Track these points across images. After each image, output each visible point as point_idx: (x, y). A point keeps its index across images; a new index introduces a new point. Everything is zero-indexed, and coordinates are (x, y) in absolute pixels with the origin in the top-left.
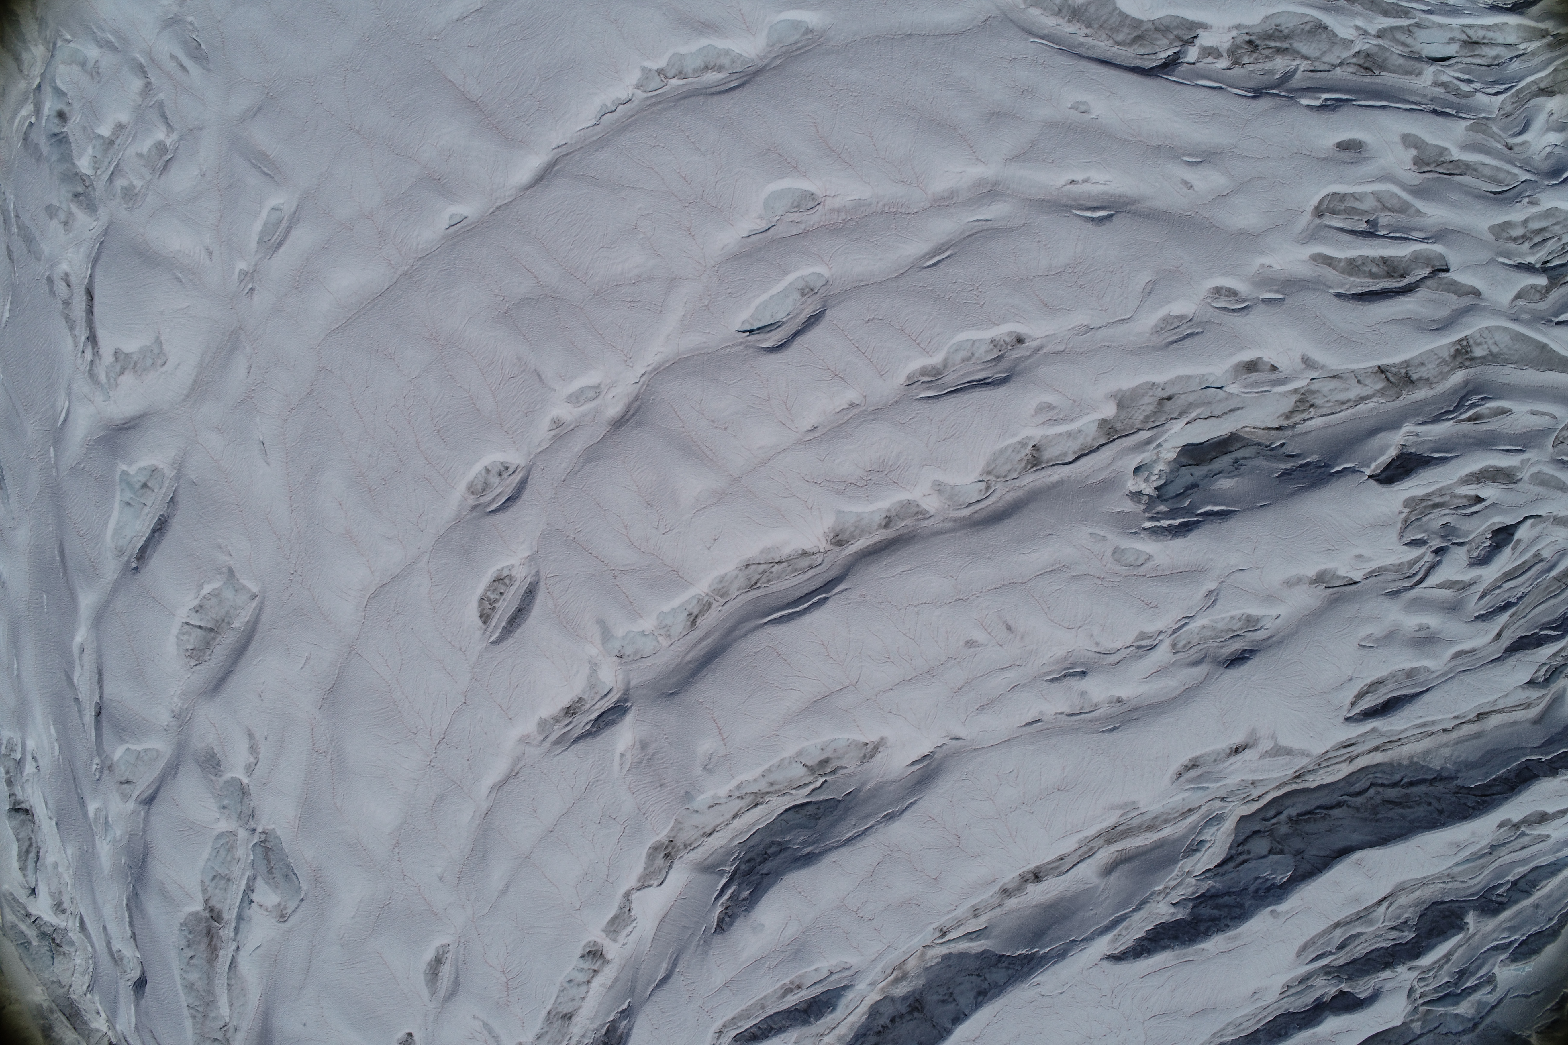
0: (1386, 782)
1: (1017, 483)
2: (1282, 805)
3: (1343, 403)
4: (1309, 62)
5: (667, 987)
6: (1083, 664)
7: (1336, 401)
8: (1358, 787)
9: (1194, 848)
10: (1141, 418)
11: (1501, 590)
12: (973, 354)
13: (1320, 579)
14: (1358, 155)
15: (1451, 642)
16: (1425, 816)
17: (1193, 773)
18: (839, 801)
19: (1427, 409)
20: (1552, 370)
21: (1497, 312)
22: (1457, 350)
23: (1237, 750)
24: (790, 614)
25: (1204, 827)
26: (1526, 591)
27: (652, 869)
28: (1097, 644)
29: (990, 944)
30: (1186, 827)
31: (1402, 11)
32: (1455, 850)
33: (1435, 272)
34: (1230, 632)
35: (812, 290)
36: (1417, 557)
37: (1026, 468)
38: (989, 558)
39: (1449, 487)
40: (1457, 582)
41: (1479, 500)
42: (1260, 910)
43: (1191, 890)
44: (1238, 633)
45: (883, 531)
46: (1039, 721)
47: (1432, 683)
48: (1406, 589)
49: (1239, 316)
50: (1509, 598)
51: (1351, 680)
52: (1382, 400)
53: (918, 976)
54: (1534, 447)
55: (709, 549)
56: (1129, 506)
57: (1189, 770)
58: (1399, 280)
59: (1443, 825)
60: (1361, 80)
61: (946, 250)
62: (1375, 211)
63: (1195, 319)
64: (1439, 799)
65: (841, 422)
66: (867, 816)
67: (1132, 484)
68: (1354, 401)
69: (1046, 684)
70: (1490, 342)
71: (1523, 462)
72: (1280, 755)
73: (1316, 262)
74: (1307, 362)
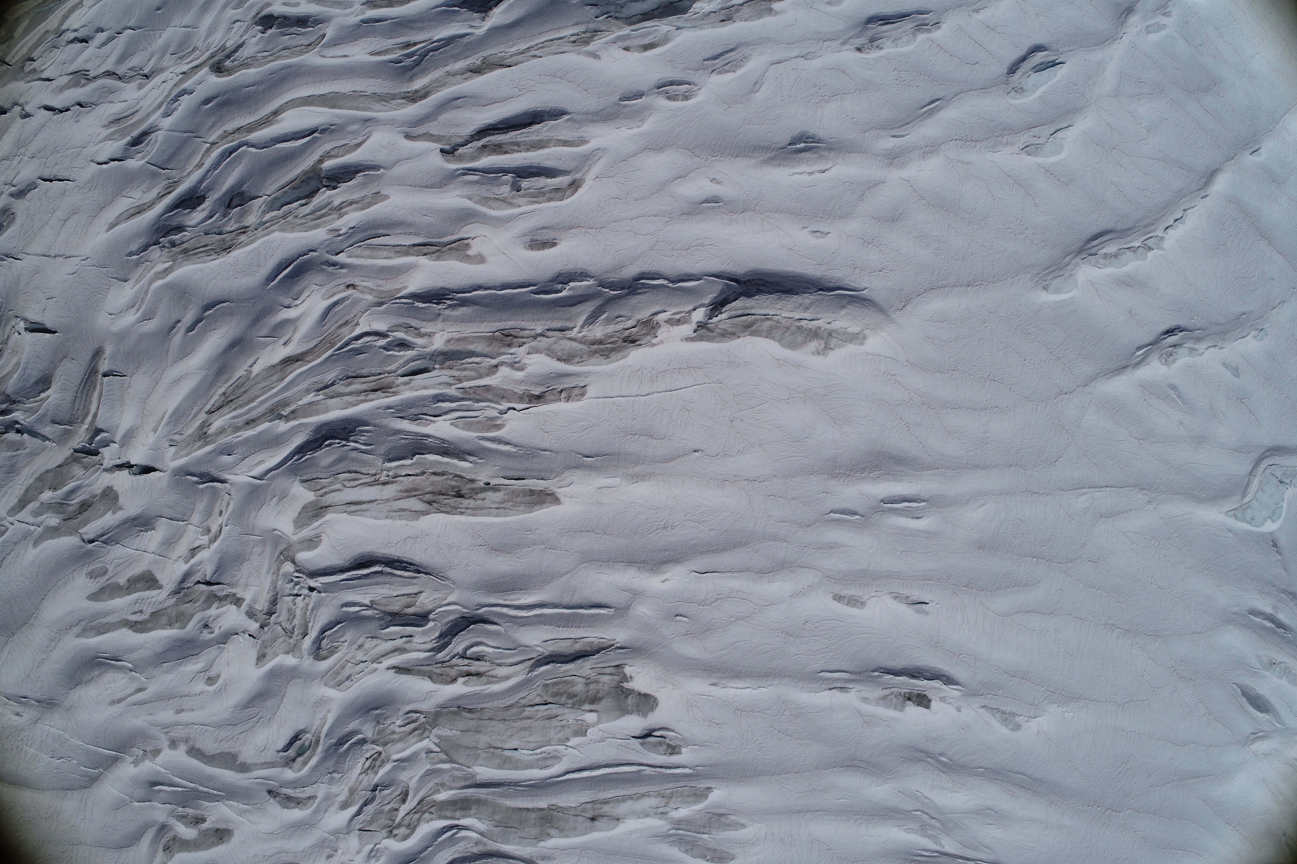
4: (568, 336)
14: (535, 238)
20: (320, 95)
21: (390, 122)
31: (470, 394)
33: (454, 149)
35: (1015, 91)
49: (667, 78)
52: (503, 54)
54: (349, 27)
58: (489, 143)
60: (517, 323)
61: (925, 112)
62: (513, 197)
63: (710, 72)
71: (361, 14)
73: (582, 140)
74: (594, 56)
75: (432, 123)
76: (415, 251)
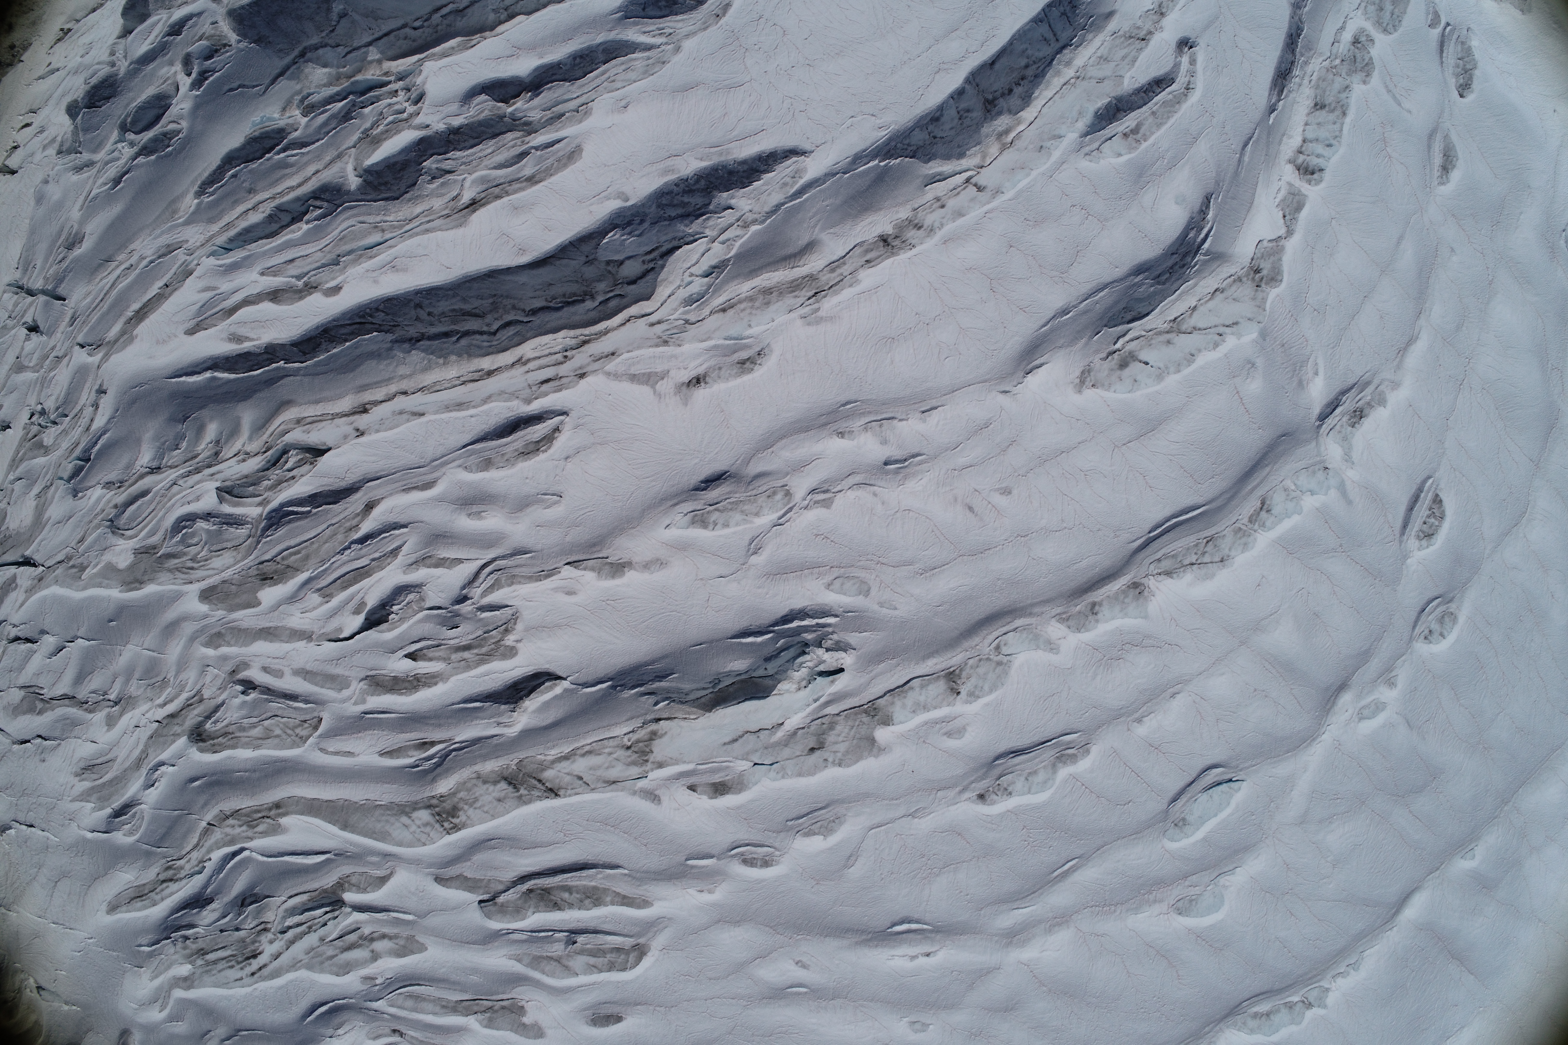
0: (478, 337)
1: (968, 654)
2: (600, 311)
3: (590, 752)
5: (1244, 139)
6: (887, 473)
7: (600, 754)
8: (511, 331)
9: (716, 270)
10: (839, 728)
11: (371, 557)
12: (1027, 779)
13: (619, 568)
14: (597, 1012)
15: (440, 500)
16: (439, 301)
17: (744, 355)
18: (1106, 326)
19: (483, 751)
20: (326, 801)
21: (415, 863)
22: (453, 817)
23: (698, 381)
24: (1181, 515)
25: (706, 292)
26: (338, 557)
27: (1272, 258)
28: (875, 495)
29: (924, 169)
30: (725, 292)
32: (397, 262)
33: (493, 899)
34: (721, 508)
35: (1176, 825)
36: (492, 592)
37: (961, 670)
38: (999, 579)
39: (457, 671)
40: (437, 566)
41: (412, 656)
42: (641, 201)
43: (711, 223)
44: (711, 508)
45: (1096, 600)
46: (923, 412)
47: (460, 454)
48: (504, 557)
49: (742, 840)
50: (361, 549)
51: (567, 458)
52: (543, 758)
53: (987, 136)
54: (348, 718)
55: (1263, 577)
56: (853, 638)
57: (748, 359)
58: (535, 887)
59: (418, 292)
61: (1057, 877)
62: (568, 956)
63: (794, 833)
64: (418, 319)
65: (1149, 704)
66: (1085, 312)
67: (846, 659)
68: (575, 755)
69: (925, 451)
70: (413, 828)
71: (364, 701)
72: (644, 374)
73: (644, 900)
74: (653, 797)
75: (464, 864)
76: (464, 1008)
